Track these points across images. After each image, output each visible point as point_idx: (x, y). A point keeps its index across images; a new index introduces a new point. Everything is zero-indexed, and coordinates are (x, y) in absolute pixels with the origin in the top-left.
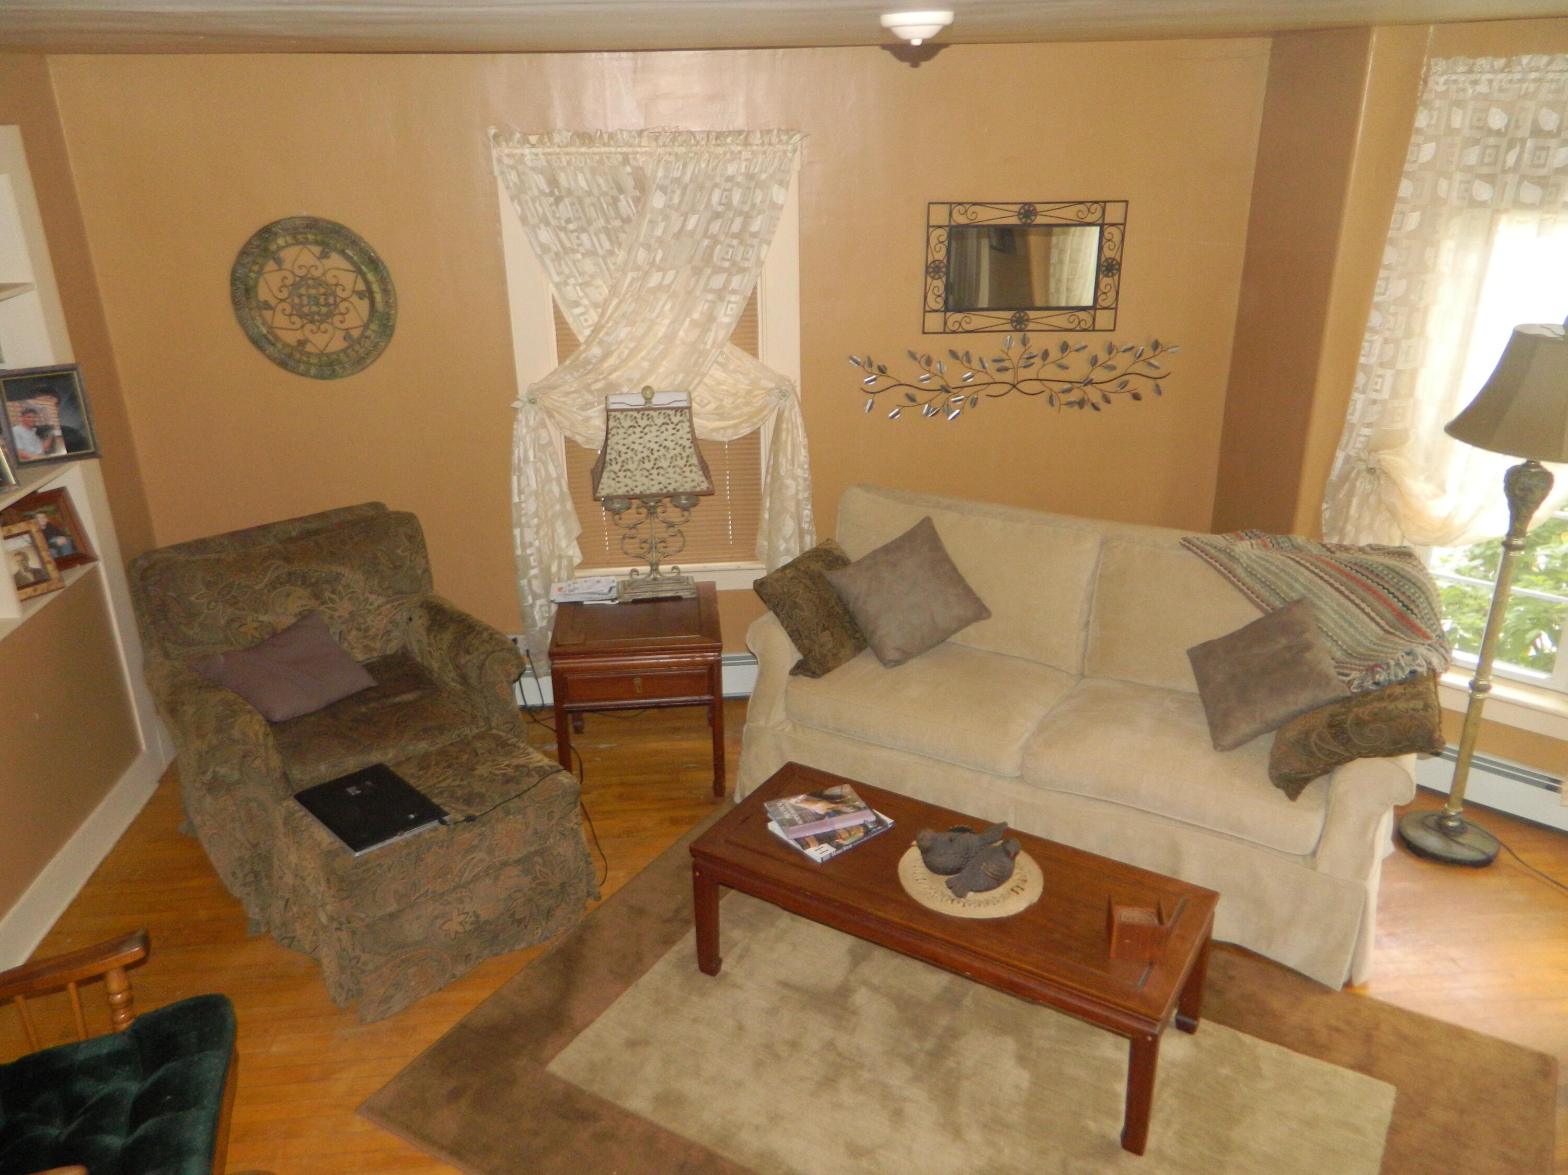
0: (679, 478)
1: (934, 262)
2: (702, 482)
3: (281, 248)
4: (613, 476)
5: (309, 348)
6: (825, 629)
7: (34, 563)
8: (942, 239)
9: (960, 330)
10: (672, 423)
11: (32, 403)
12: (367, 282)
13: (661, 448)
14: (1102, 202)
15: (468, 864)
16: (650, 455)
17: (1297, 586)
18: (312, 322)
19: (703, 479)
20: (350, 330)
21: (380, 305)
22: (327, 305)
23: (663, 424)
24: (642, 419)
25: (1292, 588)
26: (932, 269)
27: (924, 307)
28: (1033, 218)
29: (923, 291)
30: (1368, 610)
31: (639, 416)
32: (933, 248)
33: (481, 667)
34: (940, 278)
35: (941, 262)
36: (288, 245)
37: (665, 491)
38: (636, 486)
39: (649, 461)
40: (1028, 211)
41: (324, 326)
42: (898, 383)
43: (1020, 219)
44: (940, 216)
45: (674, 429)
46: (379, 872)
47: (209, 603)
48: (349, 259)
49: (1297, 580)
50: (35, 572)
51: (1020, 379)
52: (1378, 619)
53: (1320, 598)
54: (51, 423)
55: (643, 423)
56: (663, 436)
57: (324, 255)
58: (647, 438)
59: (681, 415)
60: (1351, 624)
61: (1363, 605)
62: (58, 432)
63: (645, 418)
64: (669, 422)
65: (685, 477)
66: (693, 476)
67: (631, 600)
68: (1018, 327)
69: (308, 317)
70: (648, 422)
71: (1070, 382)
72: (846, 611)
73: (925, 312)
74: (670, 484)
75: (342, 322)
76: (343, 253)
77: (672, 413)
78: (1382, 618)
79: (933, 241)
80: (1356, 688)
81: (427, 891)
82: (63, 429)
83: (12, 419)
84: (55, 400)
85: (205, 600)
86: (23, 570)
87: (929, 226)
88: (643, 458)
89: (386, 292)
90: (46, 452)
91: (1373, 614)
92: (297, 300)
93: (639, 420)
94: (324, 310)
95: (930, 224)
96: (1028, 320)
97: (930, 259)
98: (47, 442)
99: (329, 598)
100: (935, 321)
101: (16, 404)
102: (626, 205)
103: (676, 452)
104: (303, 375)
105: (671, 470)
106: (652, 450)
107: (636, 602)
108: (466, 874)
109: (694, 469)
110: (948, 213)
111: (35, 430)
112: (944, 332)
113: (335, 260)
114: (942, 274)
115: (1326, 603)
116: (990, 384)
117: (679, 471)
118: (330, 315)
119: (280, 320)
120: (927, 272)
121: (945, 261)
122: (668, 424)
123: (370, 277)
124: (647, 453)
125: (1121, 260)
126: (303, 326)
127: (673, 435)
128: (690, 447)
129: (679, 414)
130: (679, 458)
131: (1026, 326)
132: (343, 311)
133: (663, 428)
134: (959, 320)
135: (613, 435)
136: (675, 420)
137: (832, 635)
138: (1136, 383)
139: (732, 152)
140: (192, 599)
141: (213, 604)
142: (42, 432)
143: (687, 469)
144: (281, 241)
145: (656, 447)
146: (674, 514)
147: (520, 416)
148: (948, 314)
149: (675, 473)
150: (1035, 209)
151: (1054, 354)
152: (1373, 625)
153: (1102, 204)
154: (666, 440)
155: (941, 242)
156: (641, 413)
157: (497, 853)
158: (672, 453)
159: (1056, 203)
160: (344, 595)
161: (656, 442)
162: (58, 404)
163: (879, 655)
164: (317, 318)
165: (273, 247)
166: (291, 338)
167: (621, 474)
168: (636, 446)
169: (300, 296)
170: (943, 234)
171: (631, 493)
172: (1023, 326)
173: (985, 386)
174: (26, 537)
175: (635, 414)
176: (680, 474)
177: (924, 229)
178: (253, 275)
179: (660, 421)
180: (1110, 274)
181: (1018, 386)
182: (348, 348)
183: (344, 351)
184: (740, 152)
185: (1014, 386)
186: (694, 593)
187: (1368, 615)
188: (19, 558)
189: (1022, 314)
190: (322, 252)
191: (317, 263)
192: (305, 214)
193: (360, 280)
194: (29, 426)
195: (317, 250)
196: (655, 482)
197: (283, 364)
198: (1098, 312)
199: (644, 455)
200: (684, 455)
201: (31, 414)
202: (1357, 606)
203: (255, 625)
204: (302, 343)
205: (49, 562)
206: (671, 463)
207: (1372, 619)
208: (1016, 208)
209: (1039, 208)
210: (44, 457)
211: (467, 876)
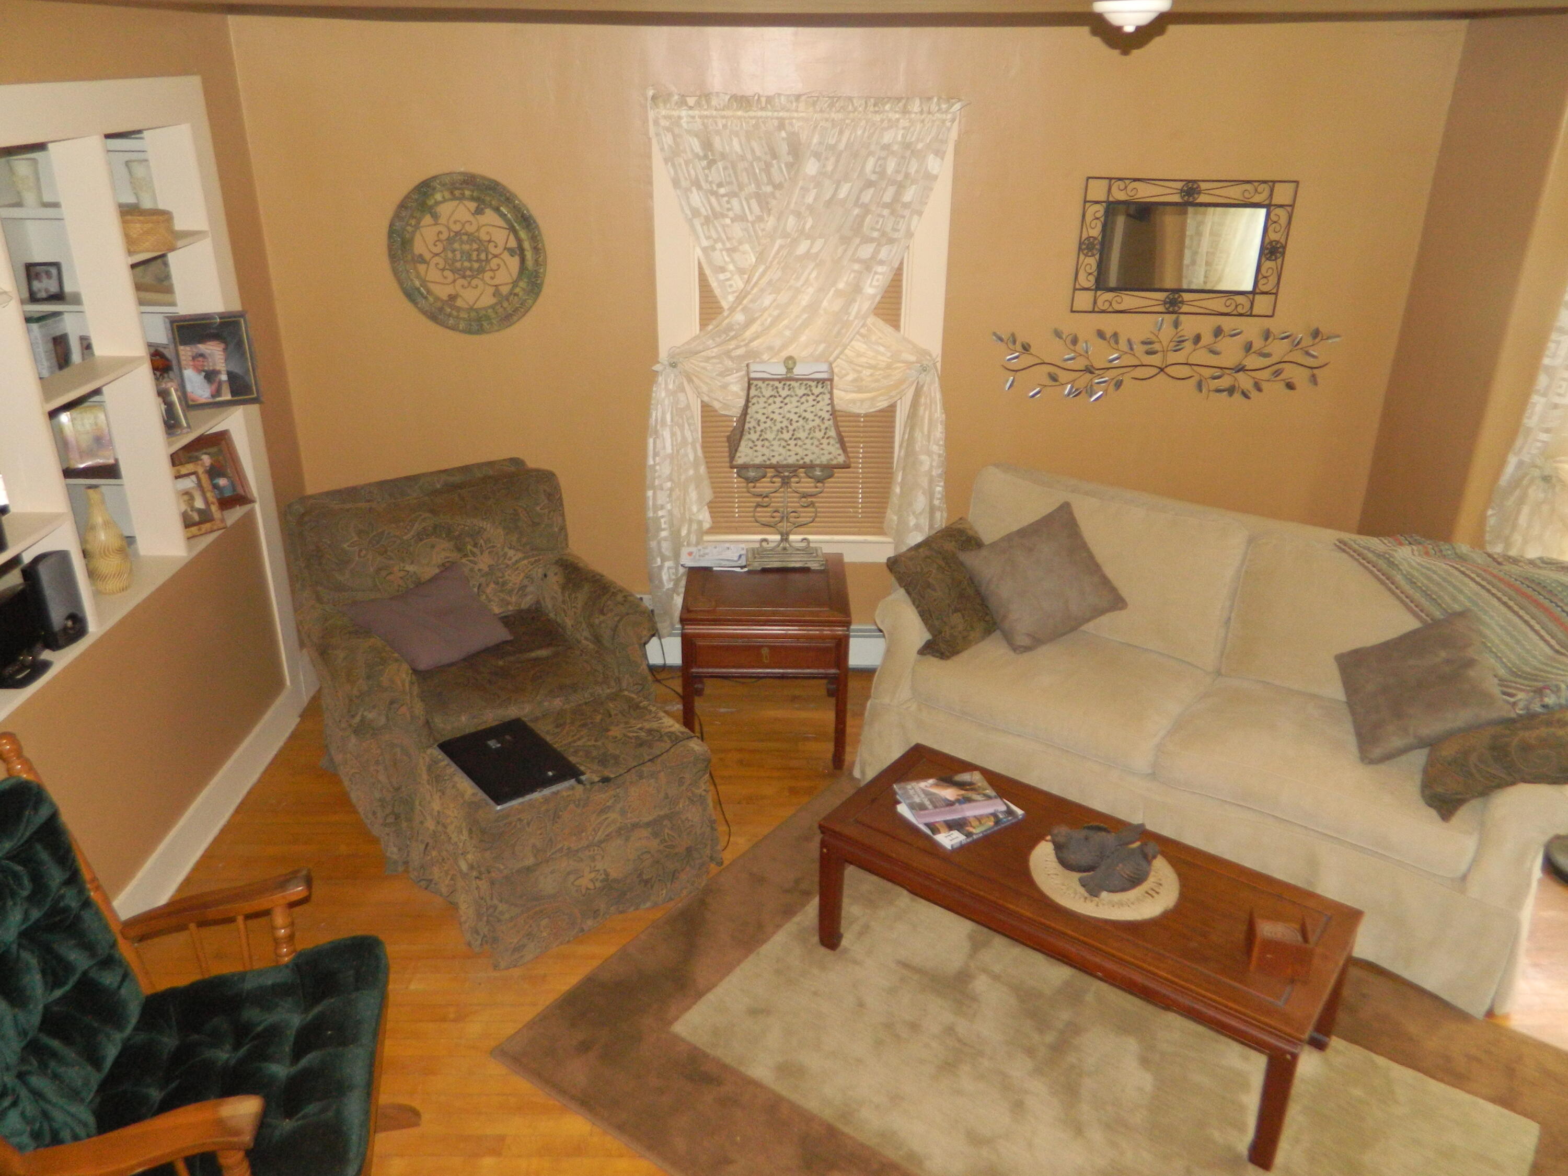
0: (816, 450)
1: (1089, 238)
2: (839, 455)
3: (437, 203)
4: (751, 444)
5: (459, 303)
6: (956, 610)
7: (199, 504)
8: (1098, 215)
9: (1110, 310)
10: (813, 394)
11: (202, 348)
12: (519, 240)
13: (800, 419)
14: (1271, 181)
15: (601, 823)
16: (789, 425)
17: (1462, 598)
18: (464, 277)
19: (840, 452)
20: (500, 287)
21: (530, 263)
22: (479, 260)
23: (804, 395)
24: (783, 389)
25: (1454, 599)
26: (1085, 246)
27: (1075, 285)
28: (1196, 196)
29: (1074, 271)
30: (1537, 627)
31: (780, 386)
32: (1088, 224)
33: (615, 629)
34: (1093, 255)
35: (1095, 238)
36: (445, 200)
37: (801, 462)
38: (773, 456)
39: (788, 431)
40: (1191, 188)
41: (474, 282)
42: (1040, 361)
43: (1182, 197)
44: (1098, 191)
45: (814, 400)
46: (519, 826)
47: (360, 551)
48: (503, 216)
49: (1461, 592)
50: (200, 511)
51: (1168, 363)
52: (1548, 637)
53: (1486, 612)
54: (218, 368)
55: (784, 393)
56: (803, 407)
57: (479, 211)
58: (787, 408)
59: (822, 387)
60: (1518, 642)
61: (1533, 622)
62: (224, 377)
63: (786, 388)
64: (809, 393)
65: (822, 449)
66: (831, 449)
67: (759, 568)
68: (1171, 309)
69: (461, 272)
70: (789, 393)
71: (1221, 368)
72: (978, 593)
73: (1075, 289)
74: (806, 455)
75: (492, 278)
76: (497, 210)
77: (813, 384)
78: (1553, 637)
79: (1089, 217)
80: (1521, 710)
81: (562, 848)
82: (230, 374)
83: (183, 363)
84: (222, 346)
85: (356, 548)
86: (189, 510)
87: (1085, 202)
88: (782, 428)
89: (536, 249)
90: (213, 396)
91: (1543, 633)
92: (450, 255)
93: (780, 390)
94: (476, 265)
95: (1088, 199)
96: (1182, 302)
97: (1085, 236)
98: (214, 387)
99: (471, 551)
100: (1084, 300)
101: (188, 348)
102: (779, 172)
103: (815, 424)
104: (453, 328)
105: (808, 442)
106: (791, 420)
107: (765, 571)
108: (599, 833)
109: (832, 441)
110: (1107, 188)
111: (204, 374)
112: (1093, 312)
113: (490, 216)
114: (1095, 252)
115: (1492, 617)
116: (1136, 366)
117: (816, 443)
118: (481, 270)
119: (433, 274)
120: (1080, 249)
121: (1100, 238)
122: (808, 395)
123: (523, 234)
124: (786, 423)
125: (1286, 243)
126: (454, 281)
127: (813, 406)
128: (829, 420)
129: (820, 386)
130: (817, 430)
131: (1180, 308)
132: (495, 267)
133: (803, 399)
134: (1110, 299)
135: (753, 404)
136: (817, 391)
137: (963, 617)
138: (1291, 372)
139: (890, 120)
140: (345, 546)
141: (364, 552)
142: (210, 376)
143: (825, 441)
144: (438, 197)
145: (795, 418)
146: (807, 485)
147: (661, 379)
148: (1099, 293)
149: (812, 444)
150: (1199, 187)
151: (1207, 339)
152: (1542, 644)
153: (1270, 184)
154: (805, 411)
155: (1097, 219)
156: (783, 383)
157: (629, 815)
158: (811, 424)
159: (1226, 181)
160: (484, 548)
161: (796, 413)
162: (225, 350)
163: (1008, 638)
164: (468, 273)
165: (431, 202)
166: (443, 292)
167: (759, 443)
168: (775, 416)
169: (453, 251)
170: (1100, 210)
171: (768, 463)
172: (1176, 308)
173: (1132, 368)
174: (193, 478)
175: (776, 384)
176: (817, 446)
177: (1082, 202)
178: (409, 229)
179: (800, 392)
180: (1273, 257)
181: (1168, 370)
182: (496, 304)
183: (493, 307)
184: (898, 120)
185: (1162, 370)
186: (823, 565)
187: (1537, 632)
188: (186, 497)
189: (1176, 296)
190: (477, 208)
191: (471, 218)
192: (462, 170)
193: (512, 237)
194: (199, 370)
195: (472, 205)
196: (792, 453)
197: (433, 318)
198: (1257, 297)
199: (783, 425)
200: (823, 427)
201: (200, 359)
202: (1526, 622)
203: (402, 574)
204: (452, 298)
205: (213, 503)
206: (809, 434)
207: (1542, 638)
208: (1179, 185)
209: (1203, 186)
210: (211, 400)
211: (600, 835)
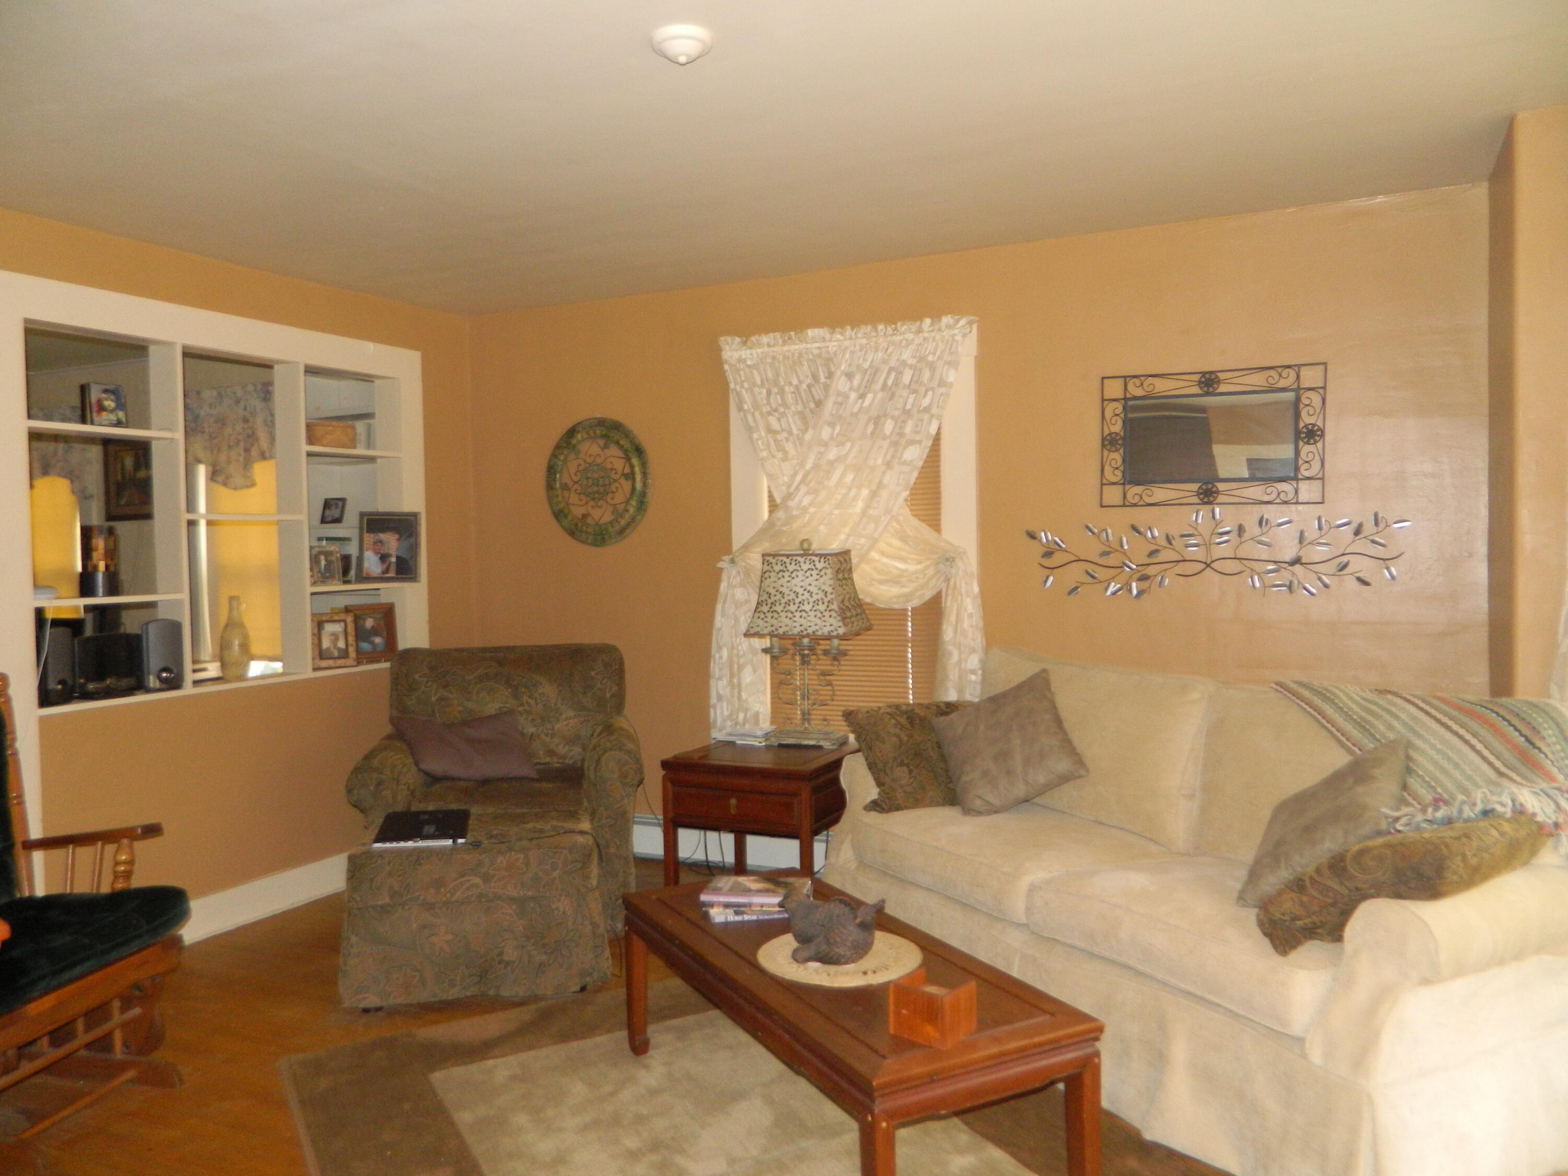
0: (819, 622)
1: (1110, 434)
2: (840, 627)
3: (579, 442)
4: (762, 616)
5: (589, 520)
6: (902, 764)
7: (341, 644)
8: (1117, 412)
9: (1141, 503)
10: (817, 569)
11: (382, 536)
12: (632, 467)
13: (806, 593)
14: (1295, 365)
15: (462, 883)
16: (795, 598)
17: (1396, 724)
18: (593, 499)
19: (841, 624)
20: (618, 506)
21: (639, 485)
22: (604, 485)
23: (809, 569)
24: (791, 564)
25: (1389, 727)
26: (1109, 442)
27: (1102, 480)
28: (1203, 379)
29: (1100, 465)
30: (1479, 747)
31: (788, 561)
32: (1108, 421)
33: (598, 762)
34: (1117, 450)
35: (1117, 434)
36: (584, 440)
37: (805, 633)
38: (780, 627)
39: (794, 604)
40: (1209, 379)
41: (601, 503)
42: (1077, 559)
43: (1201, 388)
44: (1115, 389)
45: (818, 575)
47: (427, 682)
48: (622, 447)
49: (1397, 717)
50: (340, 650)
51: (1214, 559)
52: (1492, 758)
53: (1420, 736)
54: (391, 552)
55: (791, 568)
56: (808, 581)
57: (606, 446)
58: (794, 582)
59: (825, 562)
60: (1457, 765)
61: (1474, 741)
62: (393, 560)
63: (793, 563)
64: (813, 567)
65: (824, 621)
66: (833, 621)
67: (776, 744)
68: (1206, 500)
69: (591, 496)
70: (795, 567)
71: (1275, 562)
73: (1102, 484)
74: (810, 626)
75: (612, 499)
76: (617, 443)
77: (816, 559)
78: (1498, 758)
79: (1108, 414)
81: (418, 897)
82: (398, 558)
83: (365, 546)
84: (397, 536)
85: (425, 679)
86: (332, 647)
87: (1103, 400)
88: (789, 601)
89: (645, 474)
90: (383, 573)
91: (1486, 753)
92: (585, 482)
93: (788, 565)
94: (602, 489)
95: (1106, 397)
96: (1218, 492)
97: (1106, 432)
98: (385, 566)
99: (527, 701)
100: (1113, 495)
101: (372, 535)
102: (818, 392)
103: (819, 597)
104: (583, 542)
105: (812, 614)
106: (797, 594)
107: (781, 746)
108: (459, 893)
109: (834, 614)
110: (1123, 387)
111: (379, 555)
112: (1124, 506)
113: (614, 451)
114: (1118, 447)
115: (1426, 741)
116: (1178, 562)
117: (819, 615)
118: (606, 493)
119: (574, 498)
120: (1103, 446)
121: (1122, 434)
122: (812, 570)
123: (635, 461)
124: (793, 596)
125: (1324, 426)
126: (587, 503)
127: (817, 580)
128: (832, 594)
129: (822, 560)
130: (820, 603)
131: (1215, 498)
132: (614, 490)
133: (808, 574)
134: (1140, 493)
135: (766, 579)
136: (819, 566)
138: (1358, 565)
139: (907, 340)
140: (417, 676)
141: (430, 683)
142: (384, 558)
143: (827, 614)
144: (579, 436)
145: (800, 591)
146: (824, 664)
147: (724, 576)
148: (1127, 487)
149: (815, 616)
150: (1217, 377)
151: (1252, 529)
152: (1485, 767)
153: (1296, 368)
154: (810, 585)
155: (1117, 415)
156: (790, 558)
157: (493, 884)
158: (815, 597)
159: (1242, 370)
160: (539, 701)
161: (802, 587)
162: (399, 540)
163: (964, 805)
164: (597, 496)
165: (574, 441)
166: (578, 511)
167: (769, 615)
168: (784, 590)
169: (587, 478)
170: (1119, 407)
171: (776, 633)
172: (1212, 499)
173: (1175, 563)
174: (342, 624)
175: (785, 559)
176: (820, 618)
177: (1099, 401)
178: (560, 463)
179: (805, 567)
180: (1312, 441)
181: (1213, 565)
182: (613, 520)
183: (611, 522)
184: (913, 340)
185: (1208, 566)
186: (834, 744)
187: (1479, 753)
188: (332, 638)
189: (1210, 486)
190: (605, 444)
191: (601, 453)
192: (599, 416)
193: (627, 466)
194: (376, 553)
195: (602, 442)
196: (797, 624)
197: (572, 533)
198: (1301, 482)
199: (790, 598)
200: (826, 600)
201: (379, 544)
202: (1466, 742)
203: (461, 709)
204: (585, 516)
205: (352, 645)
206: (813, 607)
207: (1484, 758)
208: (1196, 377)
209: (1222, 376)
210: (381, 576)
